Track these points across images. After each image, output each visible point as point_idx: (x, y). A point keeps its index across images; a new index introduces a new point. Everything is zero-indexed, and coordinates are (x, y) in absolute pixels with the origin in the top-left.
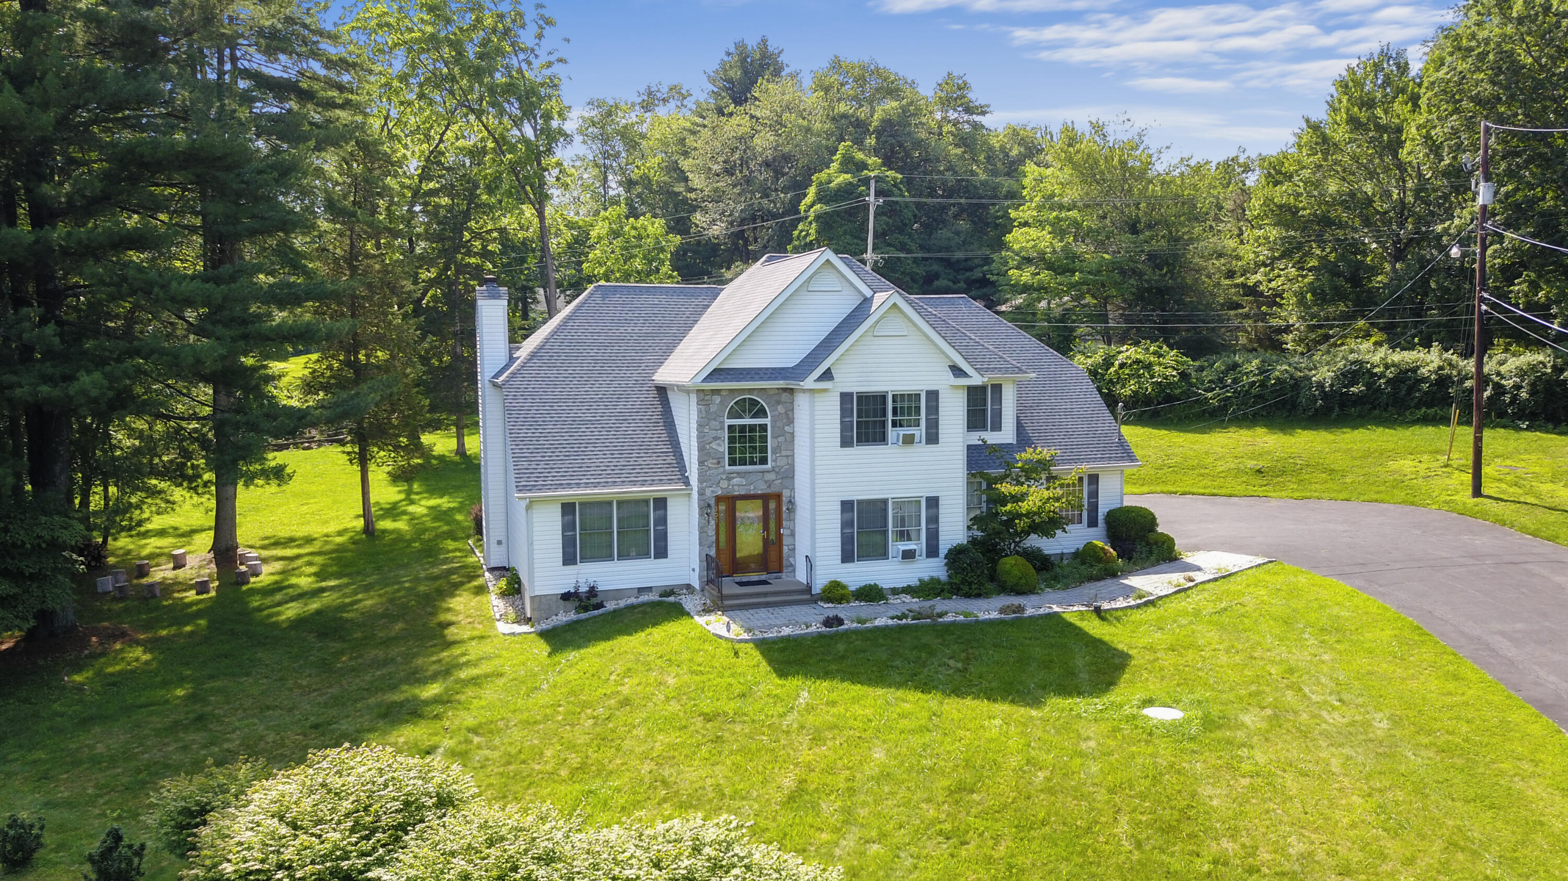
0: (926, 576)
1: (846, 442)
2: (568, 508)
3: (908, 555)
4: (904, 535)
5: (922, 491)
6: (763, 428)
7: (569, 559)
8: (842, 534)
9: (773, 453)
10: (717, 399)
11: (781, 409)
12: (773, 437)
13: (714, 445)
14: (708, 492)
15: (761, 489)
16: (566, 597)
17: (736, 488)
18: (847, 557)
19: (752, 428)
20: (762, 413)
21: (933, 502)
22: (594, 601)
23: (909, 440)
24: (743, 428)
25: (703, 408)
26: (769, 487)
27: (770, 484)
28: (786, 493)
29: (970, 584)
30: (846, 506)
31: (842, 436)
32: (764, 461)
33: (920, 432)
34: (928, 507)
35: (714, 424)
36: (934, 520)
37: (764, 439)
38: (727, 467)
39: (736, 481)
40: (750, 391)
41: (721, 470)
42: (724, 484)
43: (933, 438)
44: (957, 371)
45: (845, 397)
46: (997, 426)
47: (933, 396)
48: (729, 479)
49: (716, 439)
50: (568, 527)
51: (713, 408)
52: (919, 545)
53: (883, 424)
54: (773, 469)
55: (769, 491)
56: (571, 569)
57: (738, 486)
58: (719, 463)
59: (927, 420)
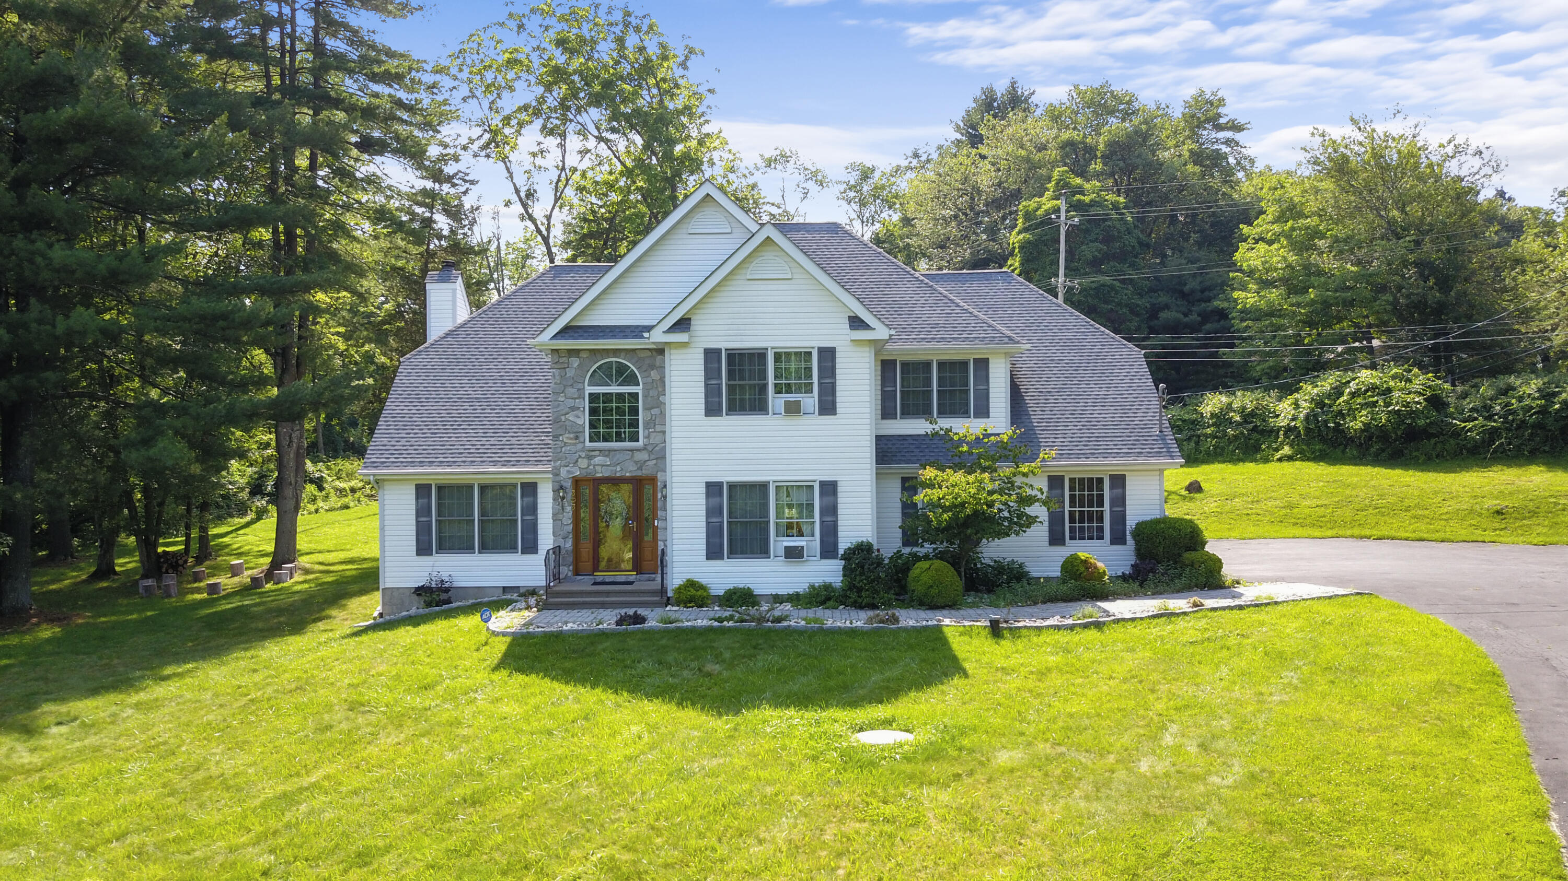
0: (818, 581)
1: (712, 410)
2: (422, 490)
3: (793, 554)
4: (791, 529)
5: (816, 474)
6: (635, 396)
7: (423, 549)
8: (708, 523)
9: (645, 428)
10: (575, 362)
11: (654, 374)
12: (645, 409)
13: (571, 417)
14: (563, 472)
15: (630, 470)
16: (419, 591)
17: (598, 468)
18: (713, 553)
19: (620, 397)
20: (632, 380)
21: (830, 489)
22: (444, 596)
23: (793, 409)
24: (608, 397)
25: (557, 372)
26: (640, 468)
27: (641, 465)
28: (660, 476)
29: (860, 590)
30: (713, 489)
31: (707, 403)
32: (634, 438)
33: (810, 401)
34: (822, 494)
35: (571, 391)
36: (831, 510)
37: (634, 411)
38: (588, 443)
39: (598, 460)
40: (616, 352)
41: (580, 446)
42: (583, 463)
43: (828, 407)
44: (856, 323)
45: (711, 355)
46: (983, 411)
47: (828, 355)
48: (590, 458)
49: (573, 409)
50: (422, 512)
51: (570, 373)
52: (811, 543)
53: (764, 388)
54: (645, 448)
55: (639, 473)
56: (425, 560)
57: (602, 466)
58: (577, 438)
59: (820, 384)
